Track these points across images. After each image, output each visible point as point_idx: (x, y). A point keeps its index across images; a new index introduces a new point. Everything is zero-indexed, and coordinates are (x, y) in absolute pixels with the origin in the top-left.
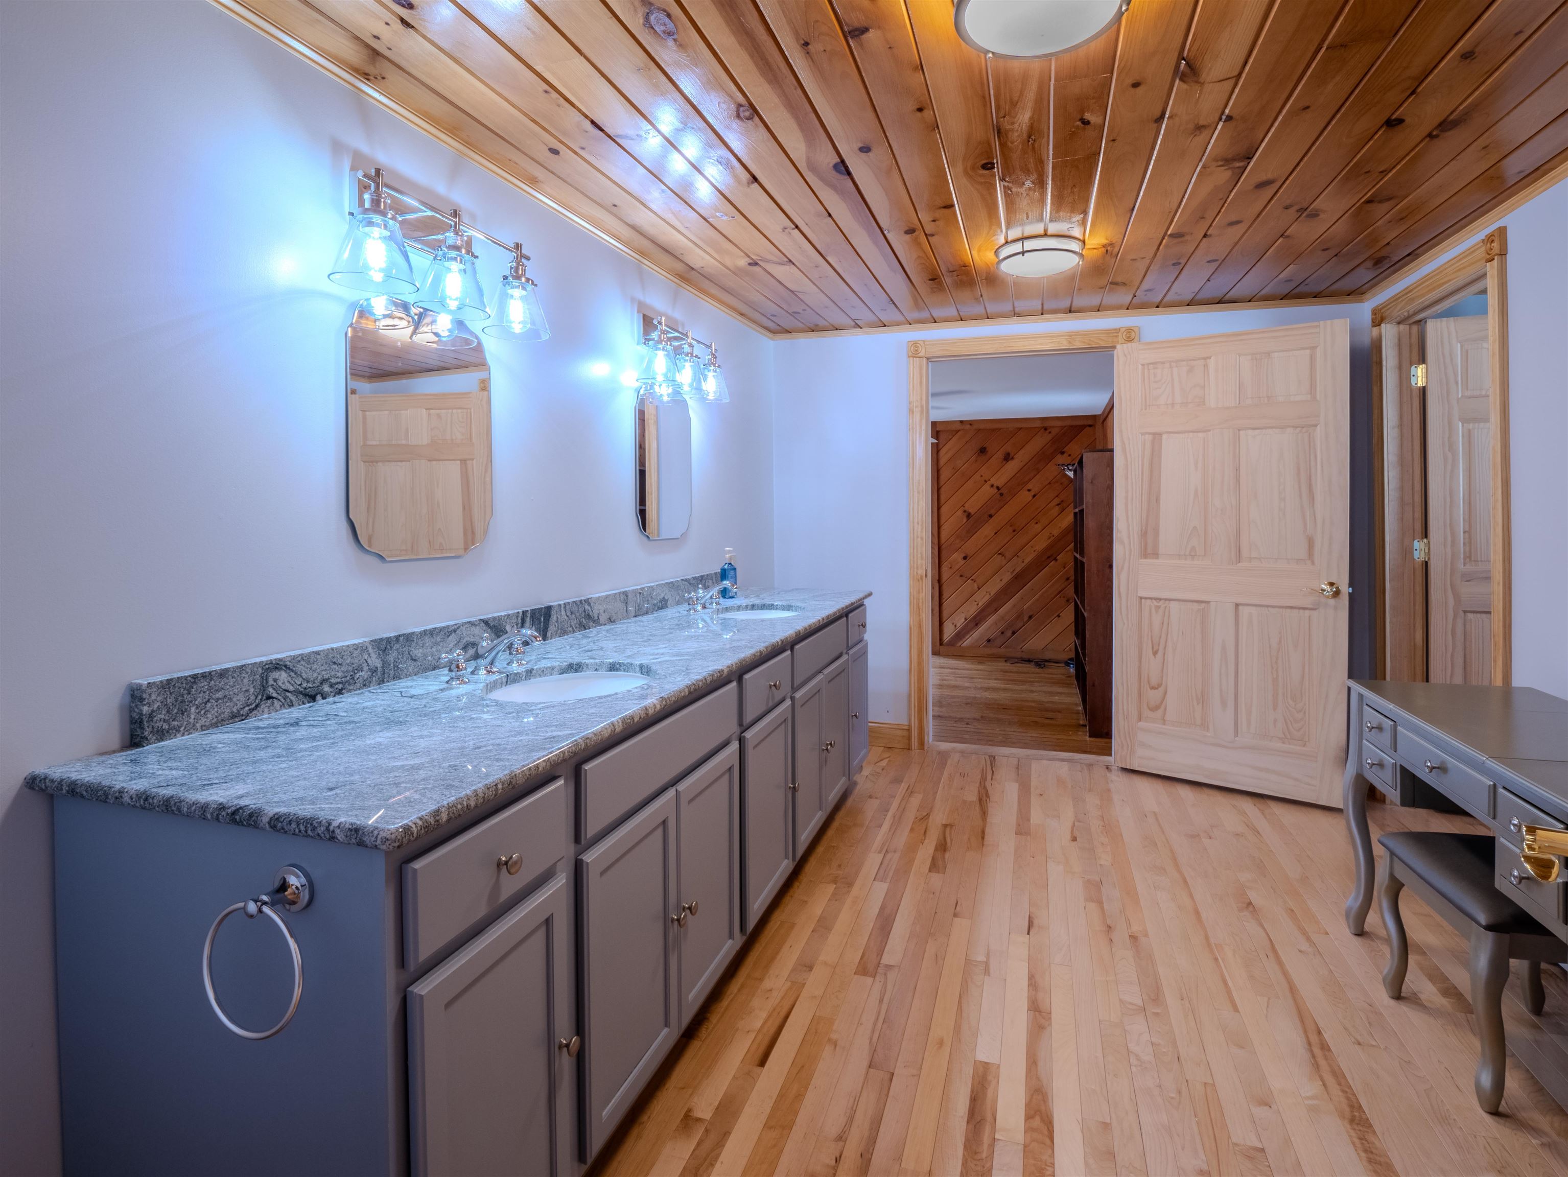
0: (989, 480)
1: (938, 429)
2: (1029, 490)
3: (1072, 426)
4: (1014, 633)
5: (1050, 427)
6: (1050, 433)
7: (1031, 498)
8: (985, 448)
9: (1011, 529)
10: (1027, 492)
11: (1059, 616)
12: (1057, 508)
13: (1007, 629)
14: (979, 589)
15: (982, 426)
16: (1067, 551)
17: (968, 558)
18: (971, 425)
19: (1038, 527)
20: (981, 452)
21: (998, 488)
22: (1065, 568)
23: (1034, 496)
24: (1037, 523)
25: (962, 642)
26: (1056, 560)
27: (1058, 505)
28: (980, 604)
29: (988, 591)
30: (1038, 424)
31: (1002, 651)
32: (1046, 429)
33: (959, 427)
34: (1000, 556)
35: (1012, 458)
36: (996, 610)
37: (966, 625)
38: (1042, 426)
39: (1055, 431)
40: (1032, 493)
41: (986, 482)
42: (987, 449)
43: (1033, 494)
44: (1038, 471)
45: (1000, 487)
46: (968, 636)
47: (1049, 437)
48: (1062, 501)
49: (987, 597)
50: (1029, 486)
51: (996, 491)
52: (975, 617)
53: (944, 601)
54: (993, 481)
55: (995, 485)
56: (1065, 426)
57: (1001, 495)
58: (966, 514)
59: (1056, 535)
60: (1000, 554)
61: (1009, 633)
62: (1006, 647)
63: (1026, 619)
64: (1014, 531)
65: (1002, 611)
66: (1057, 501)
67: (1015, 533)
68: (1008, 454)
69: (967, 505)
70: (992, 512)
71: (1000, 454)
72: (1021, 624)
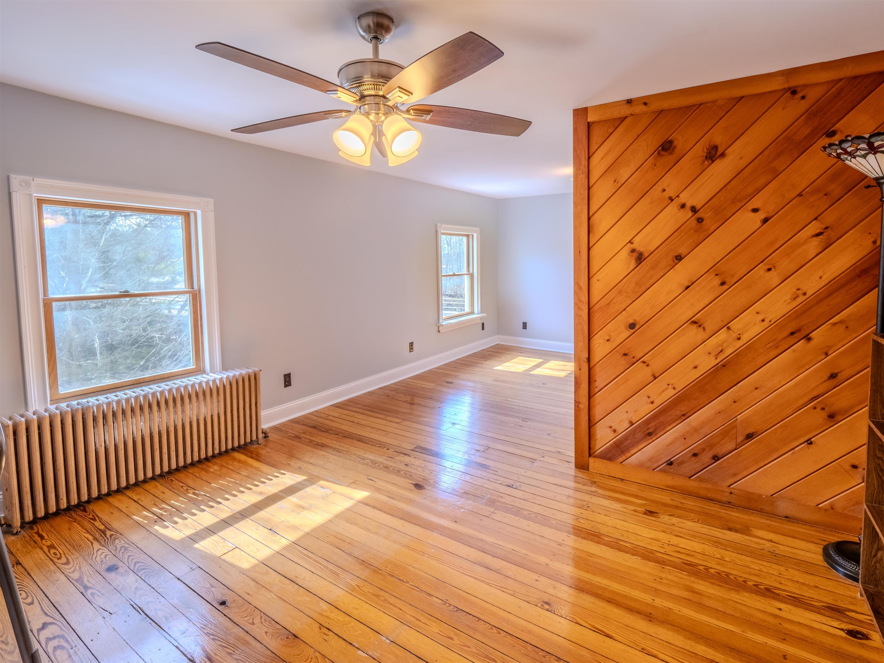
0: (678, 196)
1: (589, 120)
2: (755, 210)
3: (855, 78)
4: (716, 458)
5: (806, 86)
6: (803, 98)
7: (759, 224)
8: (671, 142)
9: (717, 281)
10: (752, 214)
11: (809, 442)
12: (816, 241)
13: (704, 450)
14: (655, 378)
15: (666, 105)
16: (835, 324)
17: (637, 327)
18: (645, 104)
19: (774, 277)
20: (663, 149)
21: (694, 210)
22: (827, 355)
23: (765, 221)
24: (769, 270)
25: (624, 458)
26: (808, 338)
27: (817, 235)
28: (657, 402)
29: (671, 382)
30: (777, 85)
31: (692, 484)
32: (794, 92)
33: (626, 111)
34: (695, 326)
35: (723, 155)
36: (685, 416)
37: (633, 433)
38: (786, 86)
39: (813, 95)
40: (761, 215)
41: (671, 199)
42: (675, 143)
43: (763, 216)
44: (776, 174)
45: (698, 207)
46: (635, 450)
47: (804, 105)
48: (826, 228)
49: (670, 392)
50: (755, 203)
51: (690, 214)
52: (648, 422)
53: (597, 390)
54: (684, 198)
55: (689, 205)
56: (841, 80)
57: (700, 220)
58: (635, 255)
59: (809, 293)
60: (694, 322)
61: (706, 457)
62: (701, 480)
63: (740, 439)
64: (723, 284)
65: (695, 419)
66: (815, 227)
67: (725, 287)
68: (716, 148)
69: (636, 240)
70: (682, 251)
71: (700, 150)
72: (731, 446)
